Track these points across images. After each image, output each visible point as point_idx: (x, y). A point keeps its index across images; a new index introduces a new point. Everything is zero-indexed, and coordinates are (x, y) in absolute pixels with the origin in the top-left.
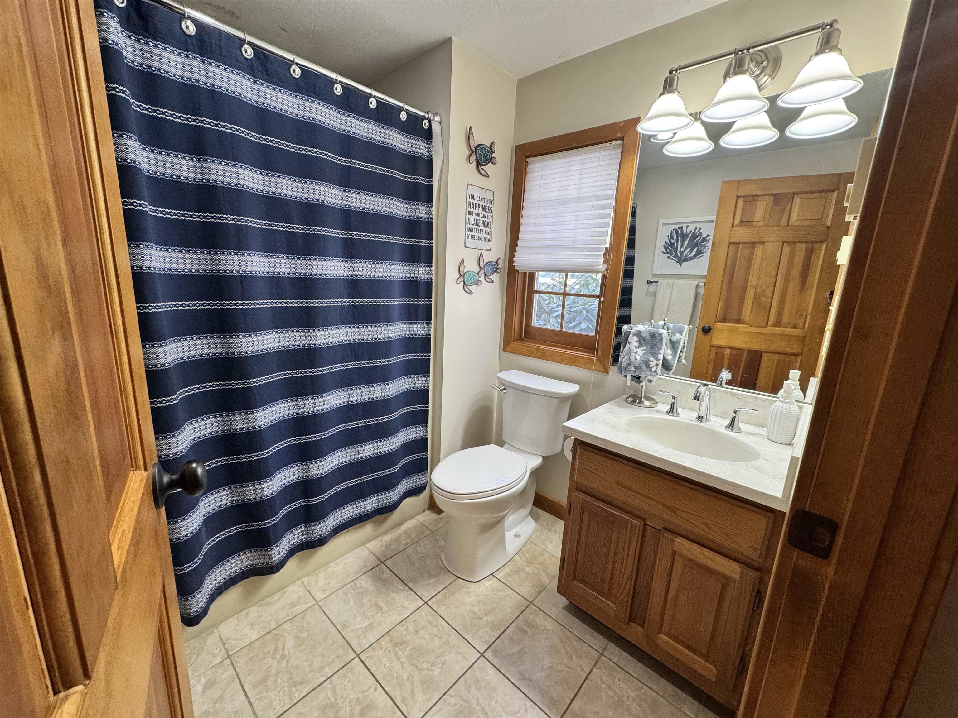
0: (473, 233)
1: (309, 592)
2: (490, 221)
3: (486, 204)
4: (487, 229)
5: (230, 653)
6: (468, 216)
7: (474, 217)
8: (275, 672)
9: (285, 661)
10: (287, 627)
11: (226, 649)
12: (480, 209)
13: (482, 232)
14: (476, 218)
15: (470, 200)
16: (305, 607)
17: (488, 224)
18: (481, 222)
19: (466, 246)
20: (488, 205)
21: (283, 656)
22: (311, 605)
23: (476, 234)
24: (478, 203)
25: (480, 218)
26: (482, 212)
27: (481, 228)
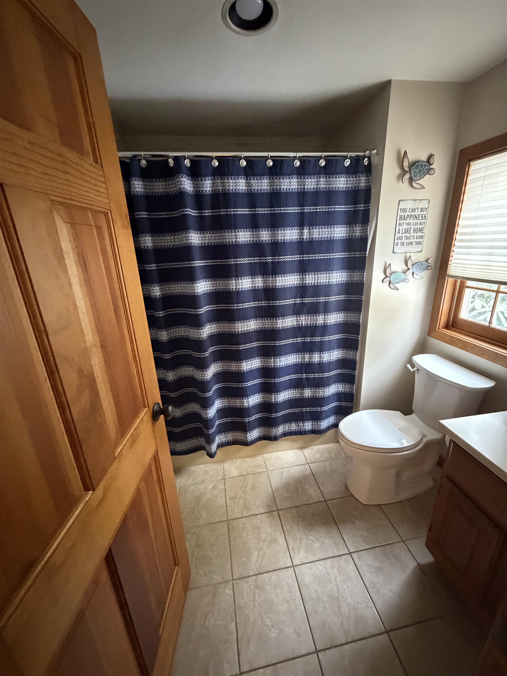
0: (403, 241)
1: (265, 463)
2: (423, 226)
3: (419, 213)
4: (420, 234)
5: (225, 477)
6: (398, 227)
7: (405, 227)
8: (239, 497)
9: (245, 494)
10: (250, 476)
11: (224, 475)
12: (411, 219)
13: (412, 238)
14: (407, 227)
15: (402, 214)
16: (261, 470)
17: (421, 230)
18: (412, 230)
19: (394, 252)
20: (421, 213)
21: (245, 490)
22: (264, 471)
23: (406, 241)
24: (409, 214)
25: (412, 226)
26: (414, 221)
27: (412, 234)
